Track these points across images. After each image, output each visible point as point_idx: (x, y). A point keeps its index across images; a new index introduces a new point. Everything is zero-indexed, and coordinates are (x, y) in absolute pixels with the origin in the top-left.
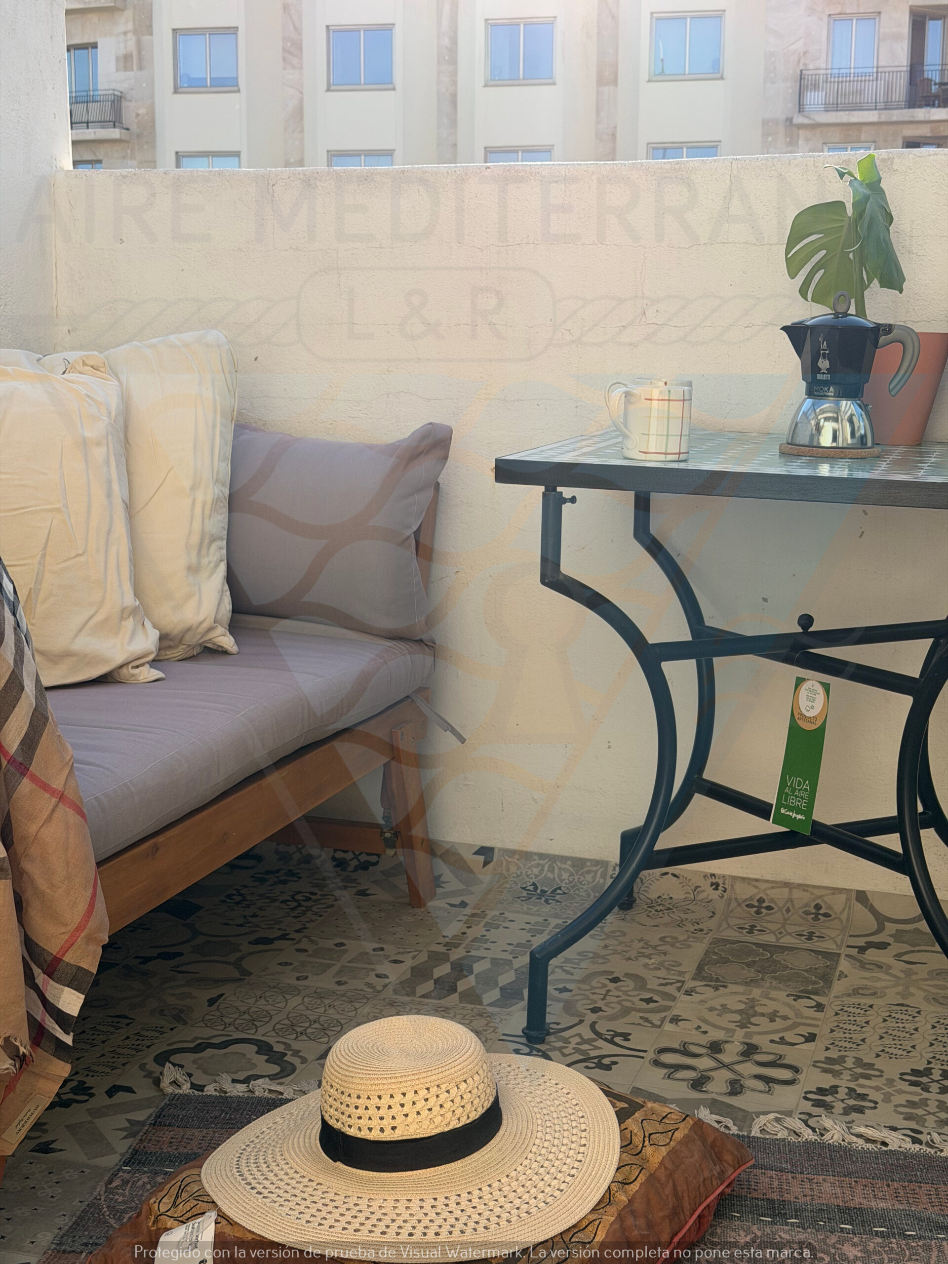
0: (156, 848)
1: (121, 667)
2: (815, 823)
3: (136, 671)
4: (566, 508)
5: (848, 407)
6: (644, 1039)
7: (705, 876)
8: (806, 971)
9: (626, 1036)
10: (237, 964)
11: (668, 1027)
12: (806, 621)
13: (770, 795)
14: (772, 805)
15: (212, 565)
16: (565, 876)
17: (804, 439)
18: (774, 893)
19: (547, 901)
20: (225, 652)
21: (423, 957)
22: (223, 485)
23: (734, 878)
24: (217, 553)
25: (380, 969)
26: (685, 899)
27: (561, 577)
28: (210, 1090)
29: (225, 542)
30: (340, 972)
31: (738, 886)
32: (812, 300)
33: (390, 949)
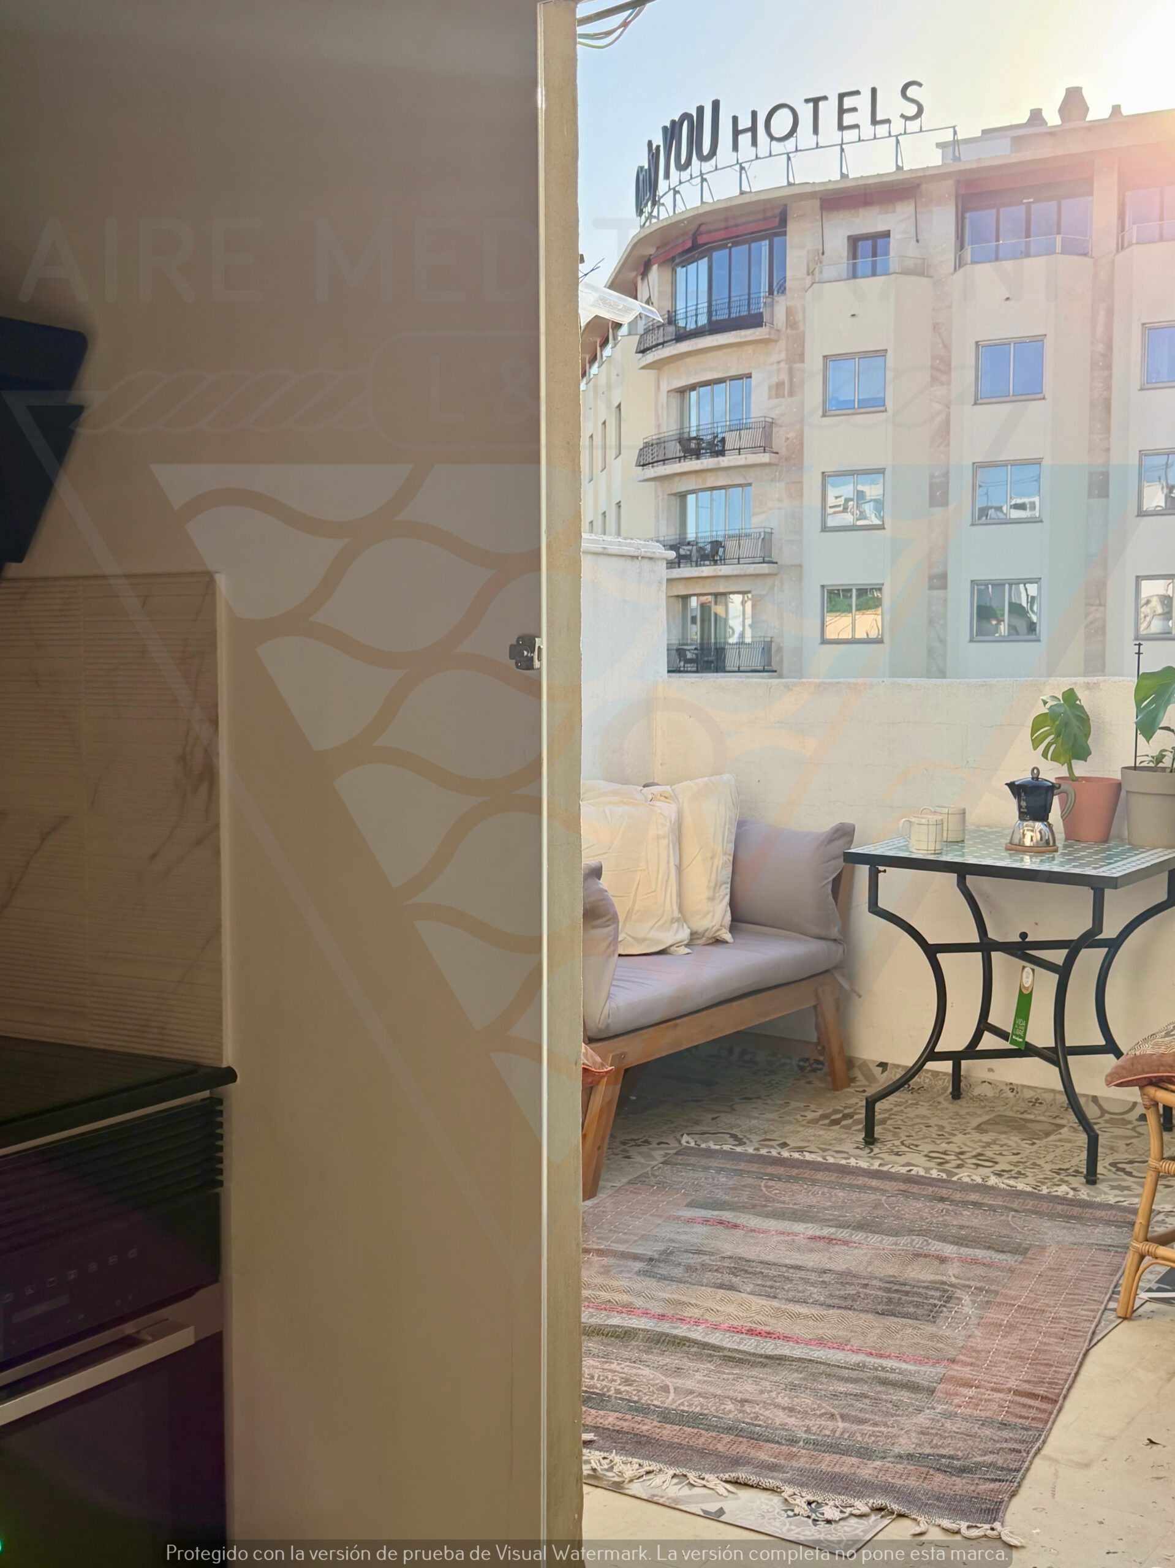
0: (676, 1025)
1: (671, 946)
2: (1027, 1043)
3: (677, 949)
4: (880, 875)
5: (1039, 825)
6: (926, 1148)
7: (1007, 1084)
8: (1040, 1131)
9: (917, 1146)
10: (731, 1107)
11: (944, 1145)
12: (1024, 935)
13: (1009, 1029)
14: (1009, 1033)
15: (721, 897)
16: (927, 1081)
17: (1016, 841)
18: (1045, 1096)
19: (912, 1093)
20: (727, 942)
21: (830, 1111)
22: (730, 855)
23: (1023, 1086)
24: (726, 890)
25: (803, 1114)
26: (994, 1097)
27: (878, 909)
28: (703, 1146)
29: (729, 885)
30: (783, 1113)
31: (1025, 1090)
32: (1051, 760)
33: (813, 1107)
